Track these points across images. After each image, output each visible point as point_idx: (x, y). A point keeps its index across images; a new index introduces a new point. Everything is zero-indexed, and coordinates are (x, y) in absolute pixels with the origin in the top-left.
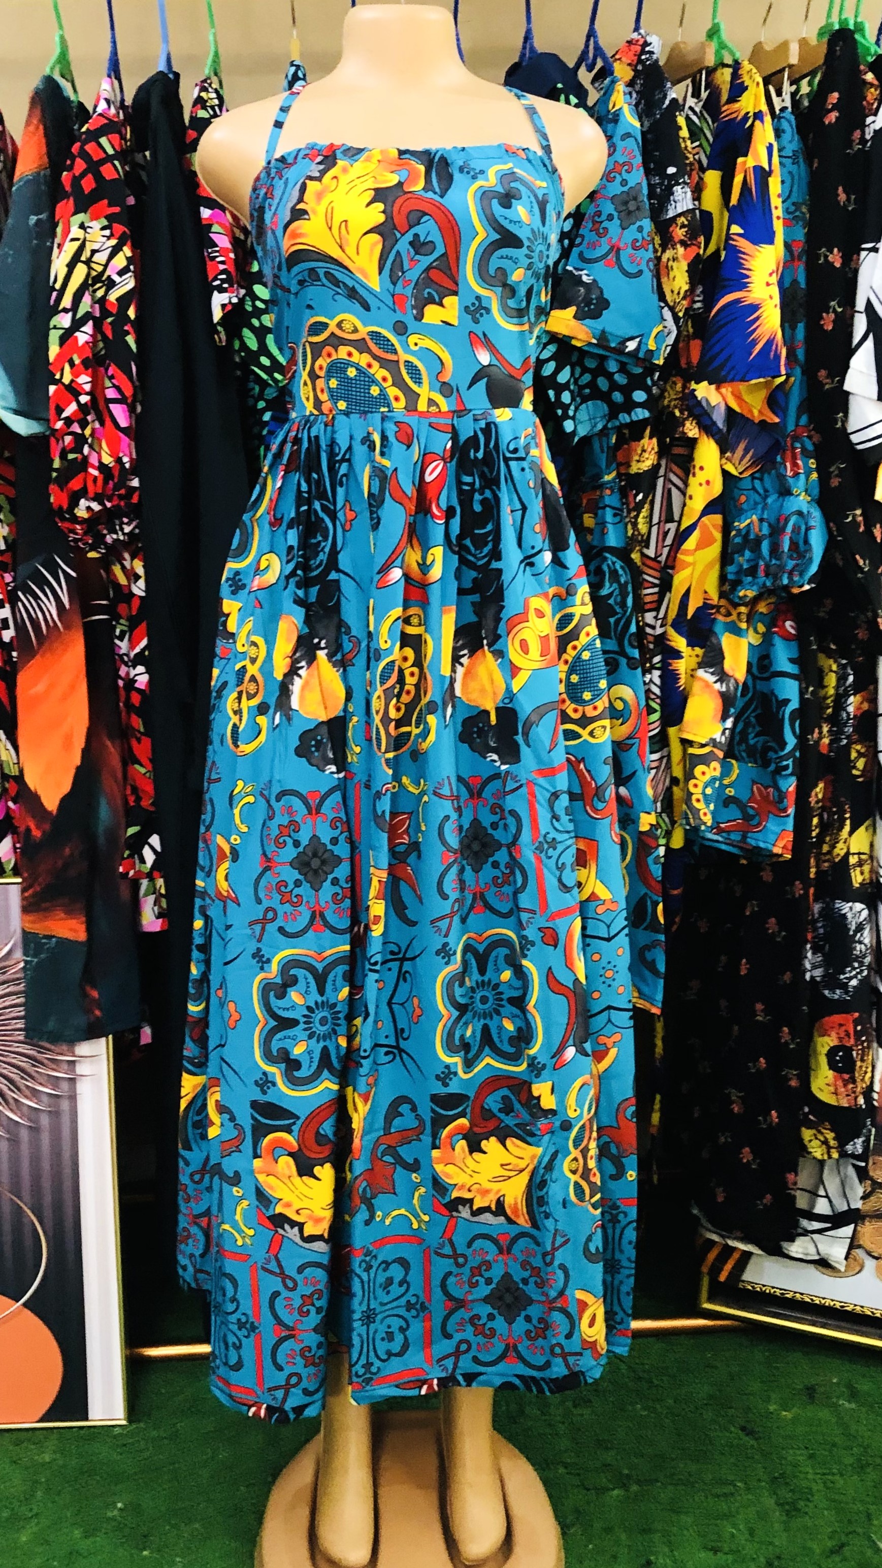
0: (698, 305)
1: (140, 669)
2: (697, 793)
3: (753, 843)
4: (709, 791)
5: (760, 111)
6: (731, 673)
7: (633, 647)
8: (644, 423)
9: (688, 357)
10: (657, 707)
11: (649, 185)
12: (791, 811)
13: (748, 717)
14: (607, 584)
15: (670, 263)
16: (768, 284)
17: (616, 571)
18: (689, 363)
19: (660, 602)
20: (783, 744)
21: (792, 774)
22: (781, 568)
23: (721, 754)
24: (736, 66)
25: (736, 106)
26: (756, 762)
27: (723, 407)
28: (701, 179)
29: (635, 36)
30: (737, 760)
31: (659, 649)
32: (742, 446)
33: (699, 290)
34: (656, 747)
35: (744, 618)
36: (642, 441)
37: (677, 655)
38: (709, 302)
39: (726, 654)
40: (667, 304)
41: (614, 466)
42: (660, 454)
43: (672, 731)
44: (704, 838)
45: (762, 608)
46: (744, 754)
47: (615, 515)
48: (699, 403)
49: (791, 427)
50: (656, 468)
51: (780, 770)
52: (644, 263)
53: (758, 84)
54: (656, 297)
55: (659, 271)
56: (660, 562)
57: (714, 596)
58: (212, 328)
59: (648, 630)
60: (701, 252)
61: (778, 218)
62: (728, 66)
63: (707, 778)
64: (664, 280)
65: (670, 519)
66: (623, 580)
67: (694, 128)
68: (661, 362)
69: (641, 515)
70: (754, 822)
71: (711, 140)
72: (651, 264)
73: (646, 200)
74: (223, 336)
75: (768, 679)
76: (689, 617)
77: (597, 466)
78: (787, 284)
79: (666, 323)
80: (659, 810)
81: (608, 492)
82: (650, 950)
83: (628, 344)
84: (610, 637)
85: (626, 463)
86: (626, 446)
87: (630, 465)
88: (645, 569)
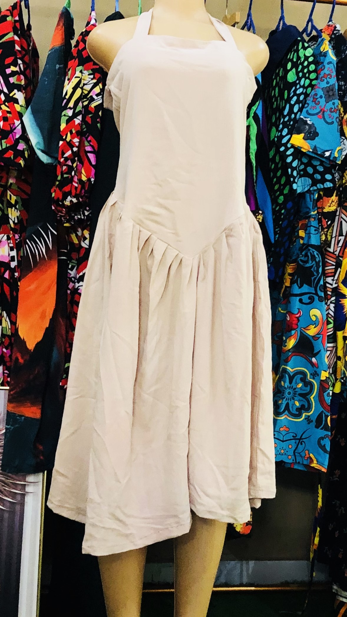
7: (321, 292)
8: (332, 189)
10: (332, 321)
11: (338, 85)
14: (310, 262)
17: (314, 255)
19: (335, 273)
29: (330, 23)
31: (333, 294)
34: (331, 340)
36: (331, 198)
37: (344, 296)
41: (316, 208)
42: (339, 204)
43: (339, 333)
47: (315, 230)
50: (335, 211)
52: (334, 119)
54: (339, 134)
56: (336, 255)
59: (329, 285)
65: (341, 234)
66: (317, 260)
68: (340, 162)
69: (329, 231)
72: (338, 119)
73: (337, 91)
77: (308, 207)
81: (313, 219)
82: (323, 440)
83: (326, 153)
84: (311, 286)
85: (322, 207)
86: (321, 200)
87: (325, 208)
88: (328, 257)
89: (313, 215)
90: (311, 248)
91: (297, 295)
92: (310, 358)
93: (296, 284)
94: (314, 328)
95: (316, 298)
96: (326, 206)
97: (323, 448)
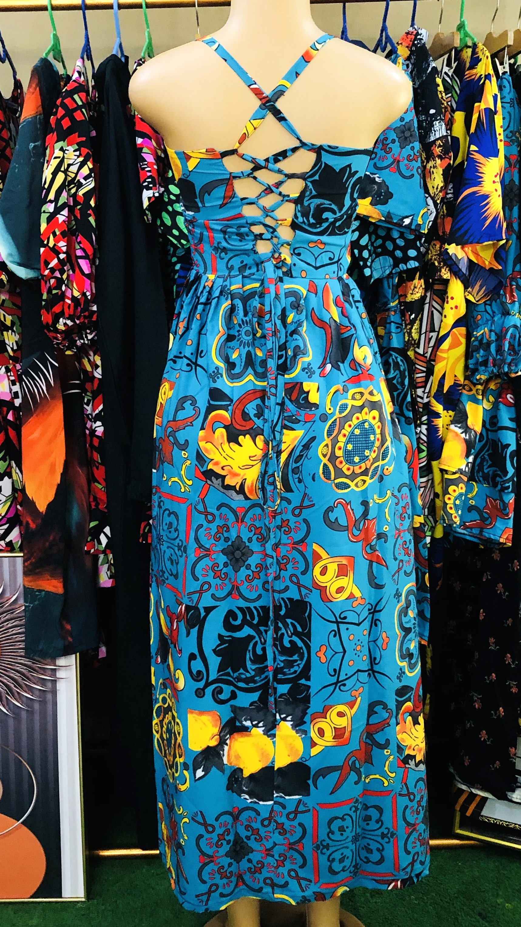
0: (450, 196)
1: (99, 423)
2: (450, 503)
3: (487, 535)
4: (458, 502)
5: (489, 74)
6: (472, 427)
7: (409, 410)
8: (415, 270)
9: (444, 228)
11: (419, 121)
12: (512, 515)
13: (483, 455)
14: (392, 371)
15: (432, 169)
16: (494, 182)
17: (398, 363)
18: (444, 232)
19: (426, 382)
20: (506, 473)
21: (512, 492)
22: (503, 361)
23: (466, 479)
24: (475, 46)
25: (475, 71)
26: (489, 484)
27: (466, 259)
28: (452, 117)
29: (411, 29)
30: (476, 482)
31: (425, 412)
32: (479, 284)
33: (451, 186)
34: (425, 473)
35: (481, 392)
36: (414, 281)
37: (438, 415)
38: (457, 194)
39: (469, 415)
40: (430, 195)
41: (397, 297)
42: (426, 290)
43: (434, 463)
44: (455, 532)
45: (492, 386)
46: (481, 479)
47: (397, 328)
48: (450, 257)
49: (509, 272)
50: (423, 298)
51: (503, 489)
52: (415, 170)
53: (487, 57)
54: (423, 191)
55: (425, 174)
56: (426, 357)
57: (461, 378)
58: (142, 212)
59: (419, 400)
60: (452, 162)
61: (501, 141)
62: (469, 47)
63: (456, 494)
64: (428, 180)
65: (433, 330)
66: (402, 369)
67: (447, 85)
68: (426, 231)
70: (487, 522)
71: (458, 92)
72: (419, 170)
73: (416, 130)
74: (150, 217)
75: (496, 431)
76: (445, 392)
77: (386, 297)
78: (507, 182)
79: (429, 207)
81: (393, 313)
82: (420, 604)
85: (404, 295)
86: (403, 286)
87: (407, 297)
88: (417, 361)
89: (393, 307)
90: (393, 352)
95: (403, 419)
96: (409, 293)
97: (421, 614)
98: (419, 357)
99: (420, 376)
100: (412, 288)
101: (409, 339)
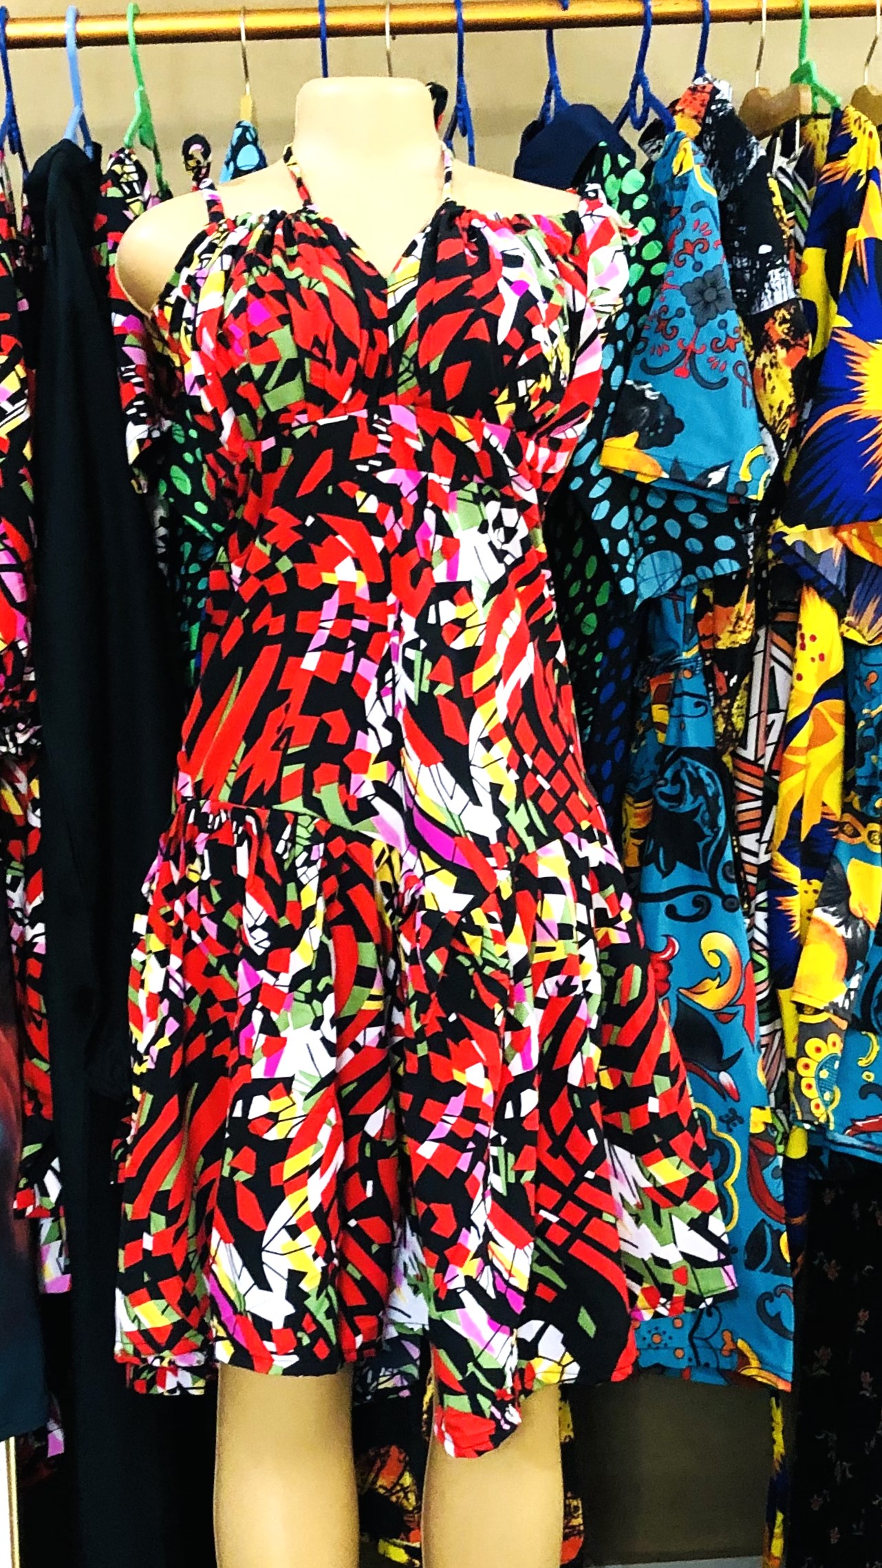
1: (39, 929)
2: (808, 1076)
4: (823, 1074)
5: (875, 170)
6: (860, 915)
7: (729, 881)
10: (764, 962)
11: (733, 269)
14: (691, 797)
15: (768, 370)
17: (701, 779)
19: (764, 819)
23: (843, 1024)
24: (837, 115)
25: (840, 164)
27: (838, 554)
28: (799, 262)
29: (699, 81)
30: (875, 1033)
31: (763, 883)
32: (871, 607)
34: (767, 1016)
35: (877, 838)
36: (737, 606)
37: (789, 890)
39: (852, 888)
40: (765, 424)
41: (695, 639)
42: (760, 623)
43: (784, 994)
44: (833, 1142)
47: (698, 705)
50: (753, 641)
52: (729, 369)
53: (870, 135)
54: (752, 416)
56: (762, 766)
57: (835, 809)
59: (747, 858)
60: (809, 354)
62: (826, 116)
64: (760, 392)
65: (774, 708)
66: (711, 791)
67: (786, 193)
68: (760, 496)
69: (736, 705)
71: (809, 211)
72: (741, 370)
73: (729, 287)
76: (803, 838)
77: (671, 639)
79: (764, 448)
80: (773, 1105)
81: (688, 674)
82: (772, 1301)
83: (711, 476)
84: (698, 868)
85: (712, 636)
86: (710, 614)
87: (719, 639)
88: (741, 776)
89: (689, 661)
90: (689, 757)
91: (658, 897)
92: (713, 1074)
93: (652, 867)
94: (719, 987)
95: (717, 901)
96: (722, 632)
97: (775, 1323)
98: (743, 765)
99: (749, 808)
100: (734, 620)
101: (725, 729)
